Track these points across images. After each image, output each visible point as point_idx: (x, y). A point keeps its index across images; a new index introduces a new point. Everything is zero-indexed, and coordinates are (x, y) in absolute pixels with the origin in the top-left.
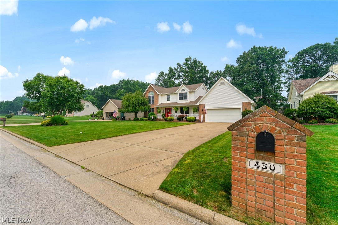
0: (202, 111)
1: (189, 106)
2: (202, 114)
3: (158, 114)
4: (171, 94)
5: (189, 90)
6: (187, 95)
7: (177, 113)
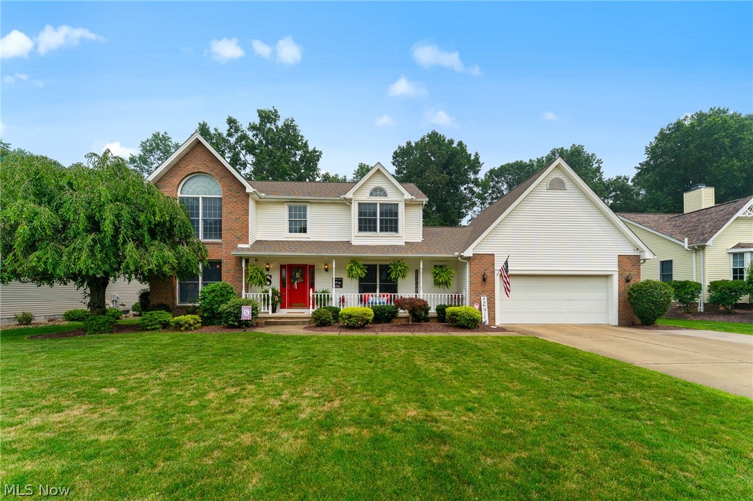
0: (484, 280)
2: (483, 293)
3: (247, 291)
4: (311, 203)
5: (408, 196)
6: (396, 214)
7: (341, 286)
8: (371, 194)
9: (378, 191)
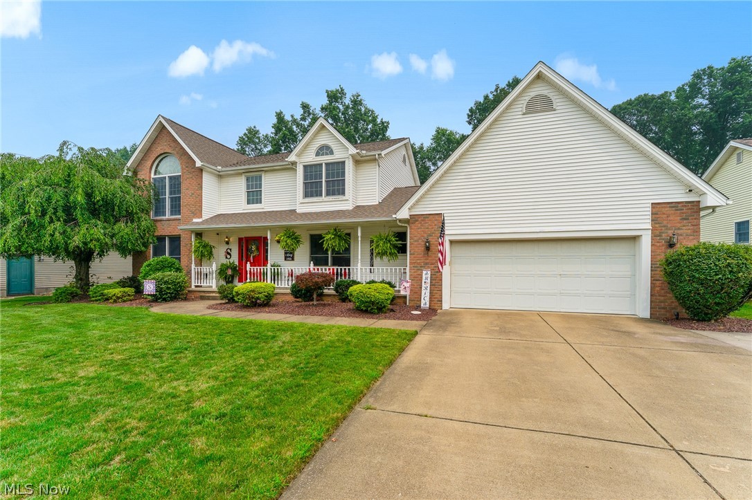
0: (428, 249)
1: (358, 224)
2: (425, 266)
3: (199, 263)
4: (266, 171)
5: (352, 150)
6: (343, 174)
7: (293, 259)
8: (317, 154)
9: (325, 150)
